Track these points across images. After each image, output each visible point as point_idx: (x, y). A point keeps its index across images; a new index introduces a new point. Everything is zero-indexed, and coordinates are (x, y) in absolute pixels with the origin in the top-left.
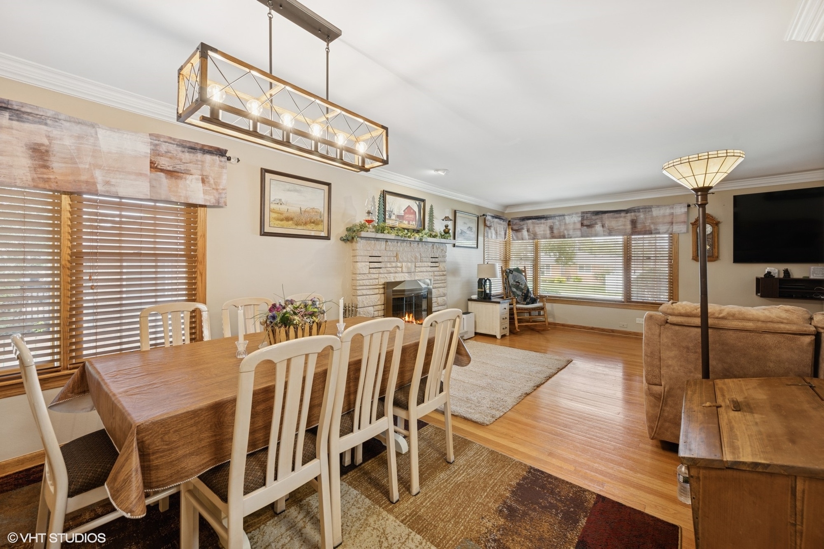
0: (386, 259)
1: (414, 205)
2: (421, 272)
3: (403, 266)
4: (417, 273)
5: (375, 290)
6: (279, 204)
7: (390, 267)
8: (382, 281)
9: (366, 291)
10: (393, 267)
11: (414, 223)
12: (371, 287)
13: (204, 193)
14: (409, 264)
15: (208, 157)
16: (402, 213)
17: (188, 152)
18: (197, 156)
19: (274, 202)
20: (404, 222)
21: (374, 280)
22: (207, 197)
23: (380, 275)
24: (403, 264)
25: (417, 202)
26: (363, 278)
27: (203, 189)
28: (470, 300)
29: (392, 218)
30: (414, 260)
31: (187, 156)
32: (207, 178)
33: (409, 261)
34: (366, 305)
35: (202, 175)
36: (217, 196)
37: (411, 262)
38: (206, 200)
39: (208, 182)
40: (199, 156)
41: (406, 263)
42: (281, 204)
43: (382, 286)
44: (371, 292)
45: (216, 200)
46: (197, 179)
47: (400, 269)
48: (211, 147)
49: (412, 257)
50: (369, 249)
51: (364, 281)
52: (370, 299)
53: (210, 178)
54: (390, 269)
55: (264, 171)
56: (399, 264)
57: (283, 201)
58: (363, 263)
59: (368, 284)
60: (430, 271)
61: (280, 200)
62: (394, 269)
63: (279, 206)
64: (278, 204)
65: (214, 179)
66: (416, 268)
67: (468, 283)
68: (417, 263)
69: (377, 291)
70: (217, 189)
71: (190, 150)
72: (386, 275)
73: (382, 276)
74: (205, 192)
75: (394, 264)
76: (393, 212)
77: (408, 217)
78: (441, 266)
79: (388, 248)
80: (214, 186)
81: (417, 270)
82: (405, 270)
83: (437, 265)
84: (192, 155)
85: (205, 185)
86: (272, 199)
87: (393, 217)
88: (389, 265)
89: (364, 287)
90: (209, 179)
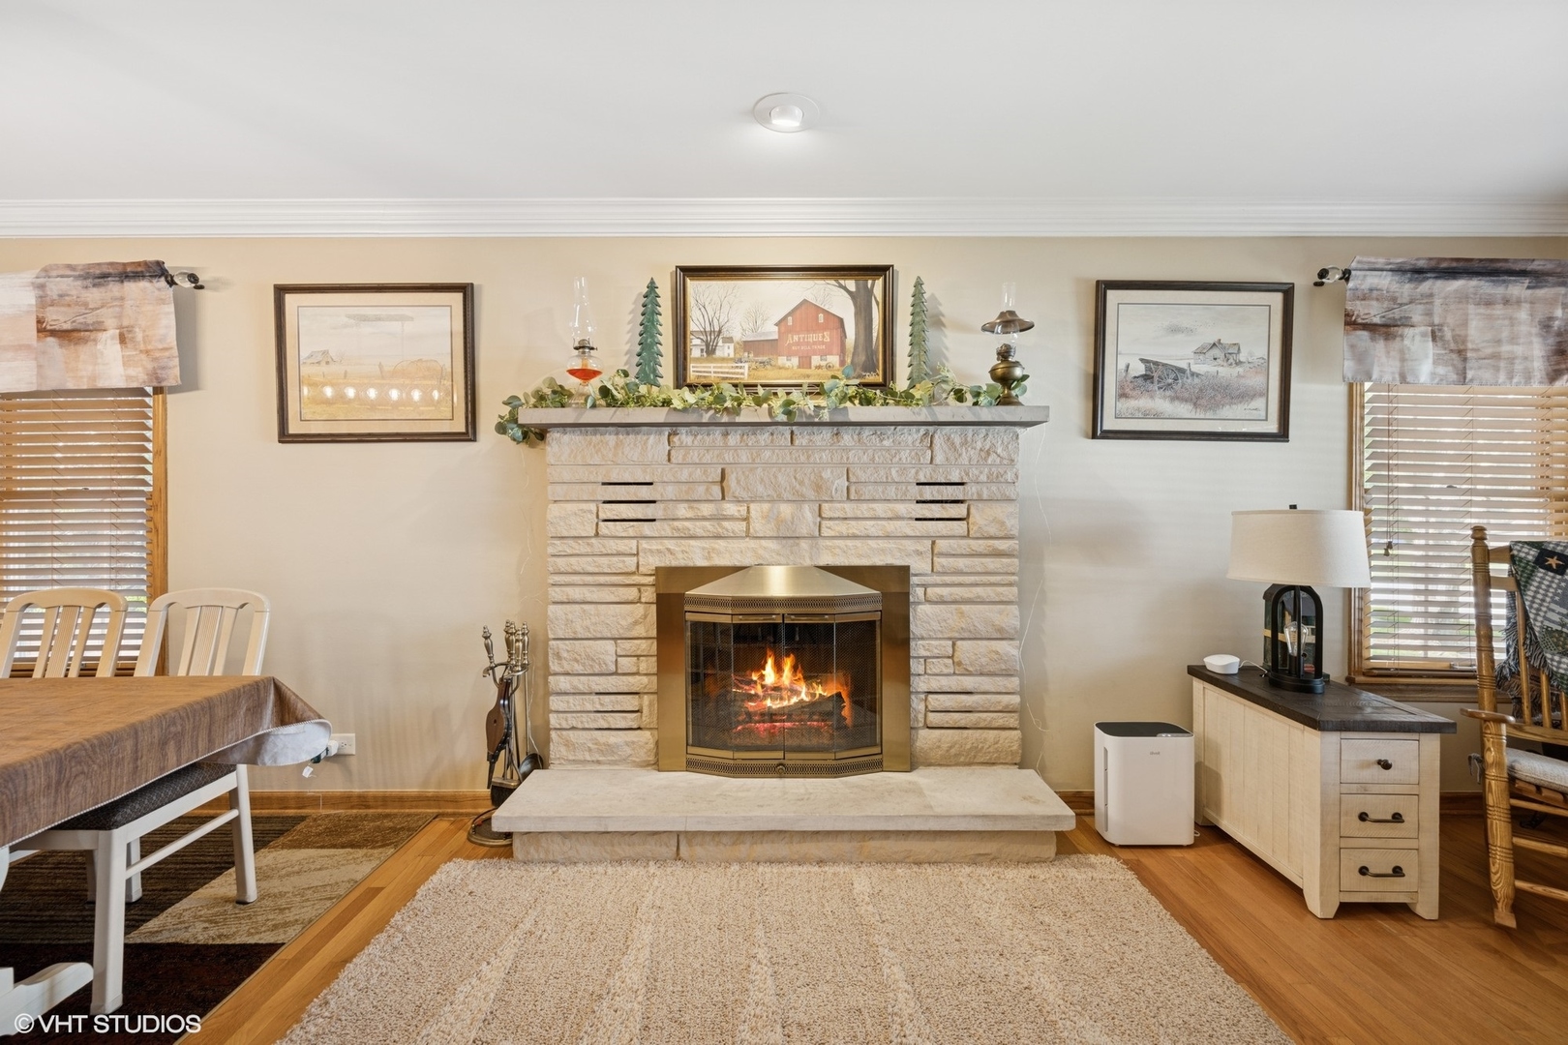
0: (670, 492)
1: (837, 299)
2: (855, 537)
3: (753, 513)
4: (828, 543)
5: (622, 590)
6: (323, 363)
7: (687, 519)
8: (651, 562)
9: (585, 590)
10: (704, 519)
11: (834, 360)
12: (602, 579)
13: (124, 364)
14: (786, 510)
15: (133, 288)
16: (770, 331)
17: (94, 285)
18: (111, 291)
19: (309, 361)
20: (782, 361)
21: (615, 559)
22: (132, 372)
23: (644, 544)
24: (753, 506)
25: (851, 284)
26: (569, 551)
27: (123, 357)
28: (1199, 672)
29: (719, 353)
30: (810, 494)
31: (94, 295)
32: (130, 332)
33: (786, 495)
34: (581, 634)
35: (120, 327)
36: (150, 366)
37: (799, 500)
38: (129, 378)
39: (133, 339)
40: (114, 289)
41: (766, 506)
42: (327, 363)
43: (651, 579)
44: (606, 595)
45: (147, 374)
46: (112, 338)
47: (740, 527)
48: (139, 264)
49: (801, 483)
50: (597, 460)
51: (573, 560)
52: (598, 615)
53: (137, 330)
54: (687, 524)
55: (281, 291)
56: (731, 509)
57: (332, 353)
58: (569, 507)
59: (591, 569)
60: (908, 537)
61: (325, 353)
62: (707, 524)
63: (324, 368)
64: (318, 363)
65: (144, 331)
66: (825, 523)
67: (1210, 594)
68: (825, 506)
69: (632, 593)
70: (147, 352)
71: (97, 281)
72: (670, 544)
73: (655, 545)
74: (127, 362)
75: (706, 509)
76: (725, 334)
77: (798, 344)
78: (977, 517)
79: (677, 456)
80: (142, 347)
81: (830, 528)
82: (758, 526)
83: (958, 510)
84: (102, 289)
85: (126, 347)
86: (304, 354)
87: (725, 350)
88: (682, 510)
89: (576, 579)
90: (135, 332)
